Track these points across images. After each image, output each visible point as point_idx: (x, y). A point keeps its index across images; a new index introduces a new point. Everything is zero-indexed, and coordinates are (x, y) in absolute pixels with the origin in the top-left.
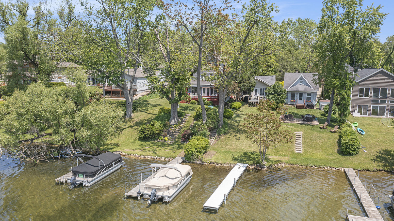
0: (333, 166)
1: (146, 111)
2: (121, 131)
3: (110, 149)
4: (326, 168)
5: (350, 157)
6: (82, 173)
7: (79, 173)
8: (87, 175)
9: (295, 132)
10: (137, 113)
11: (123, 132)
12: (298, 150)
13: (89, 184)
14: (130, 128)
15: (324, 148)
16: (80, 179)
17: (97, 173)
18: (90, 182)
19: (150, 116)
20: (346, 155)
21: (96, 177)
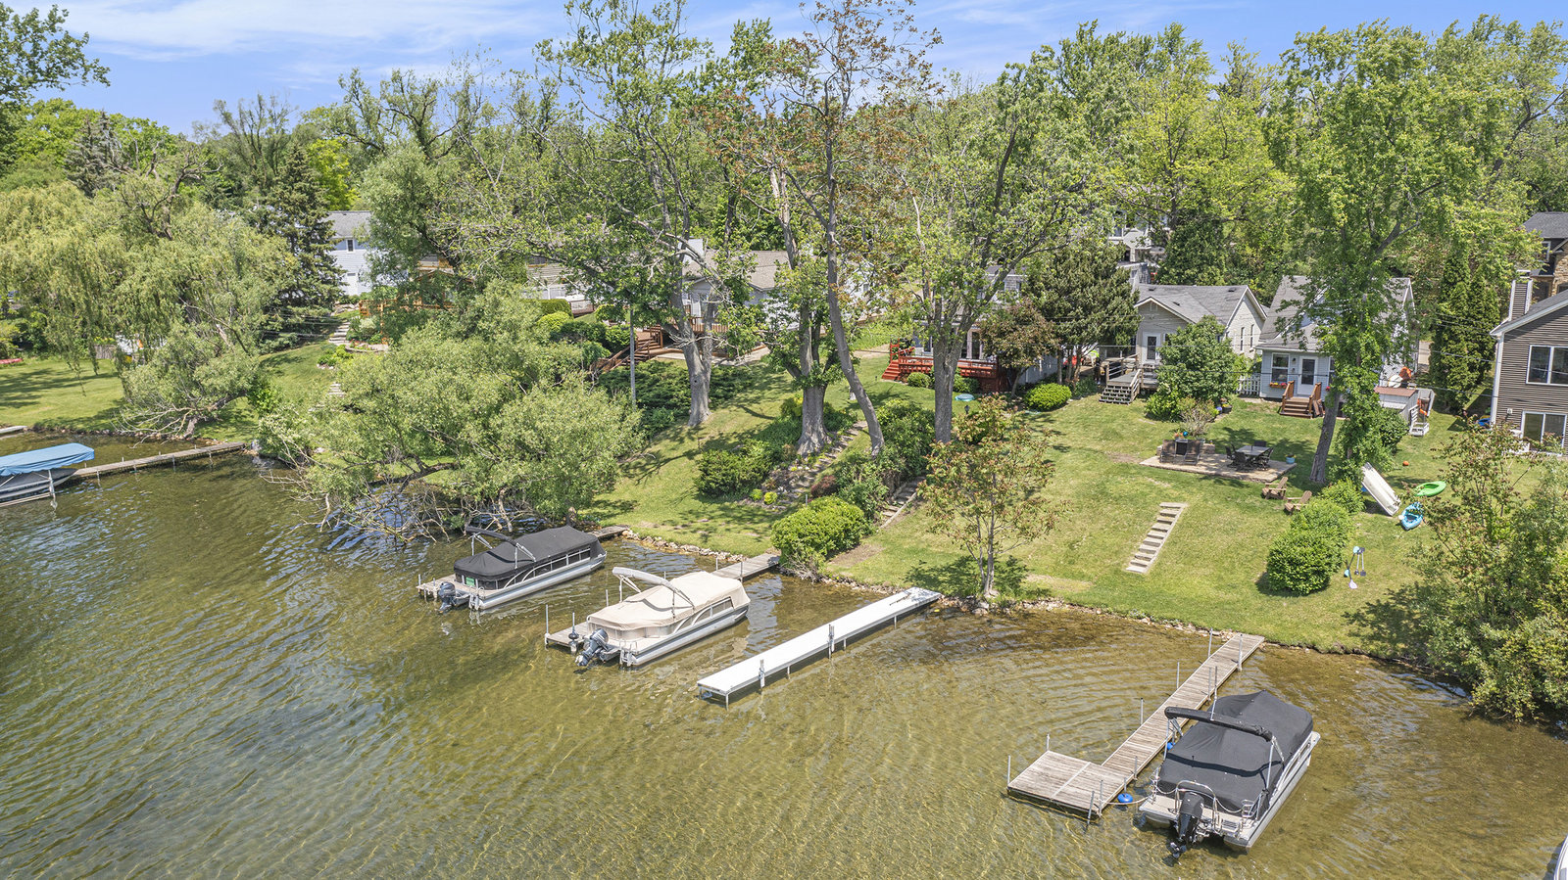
0: (1204, 624)
1: (754, 407)
2: (659, 467)
3: (604, 517)
4: (1180, 628)
5: (1285, 602)
6: (474, 576)
7: (468, 574)
8: (486, 582)
9: (1163, 504)
10: (726, 411)
11: (664, 469)
12: (1137, 564)
13: (484, 605)
14: (686, 459)
15: (1226, 565)
16: (467, 589)
17: (508, 579)
18: (485, 599)
19: (756, 422)
20: (1275, 593)
21: (505, 589)
